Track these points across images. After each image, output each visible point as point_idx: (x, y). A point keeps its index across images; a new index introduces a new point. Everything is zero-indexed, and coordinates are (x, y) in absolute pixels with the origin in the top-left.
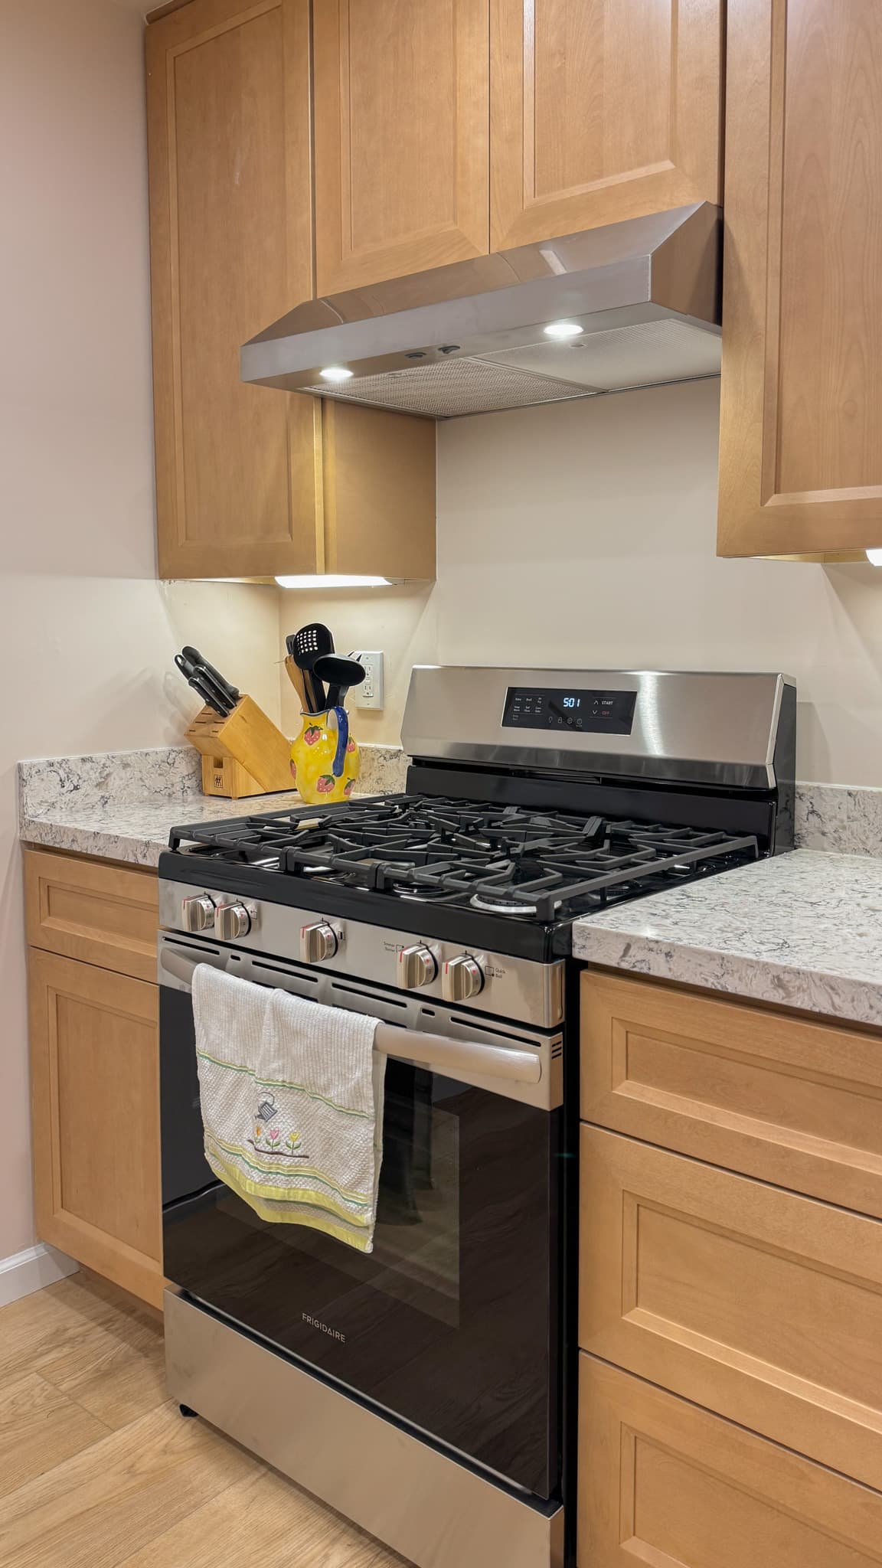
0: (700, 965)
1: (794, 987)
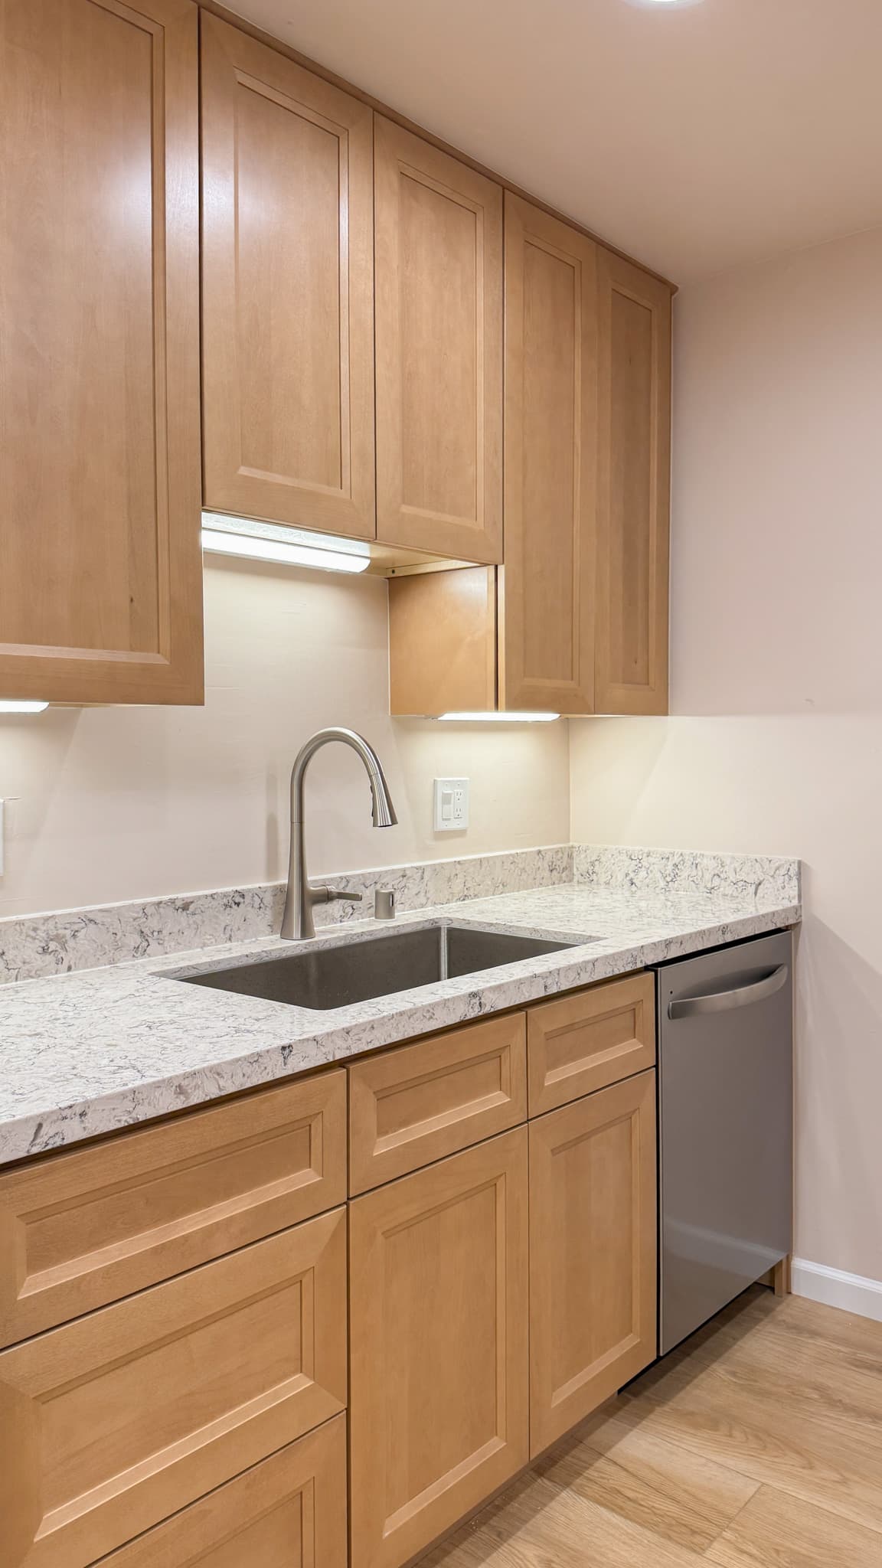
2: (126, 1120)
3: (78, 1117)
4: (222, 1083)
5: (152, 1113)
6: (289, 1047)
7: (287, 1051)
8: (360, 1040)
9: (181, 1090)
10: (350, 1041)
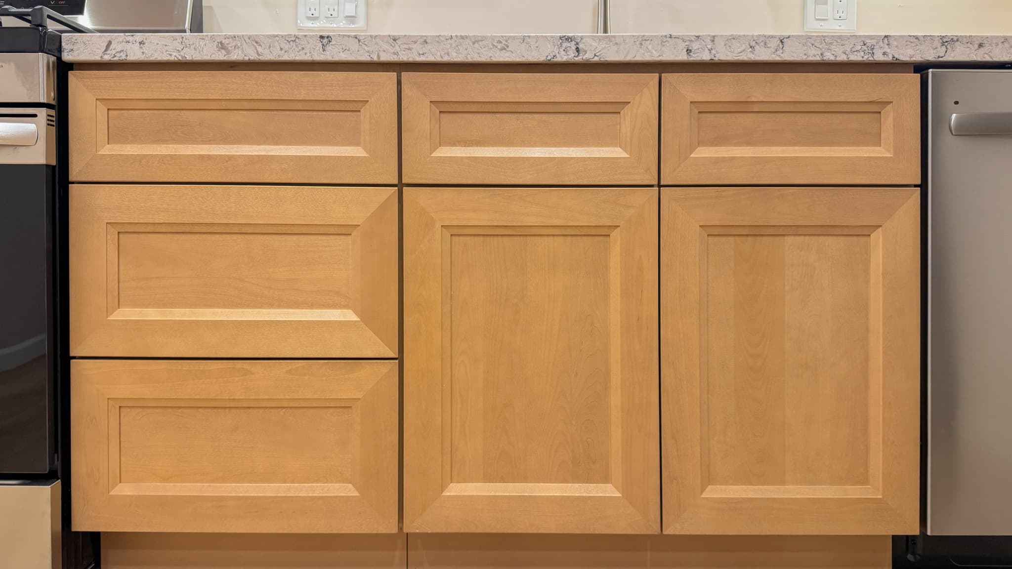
0: (166, 45)
1: (232, 47)
2: (174, 57)
3: (138, 44)
4: (260, 49)
5: (197, 57)
6: (328, 37)
7: (325, 40)
8: (409, 49)
9: (222, 46)
10: (397, 47)
